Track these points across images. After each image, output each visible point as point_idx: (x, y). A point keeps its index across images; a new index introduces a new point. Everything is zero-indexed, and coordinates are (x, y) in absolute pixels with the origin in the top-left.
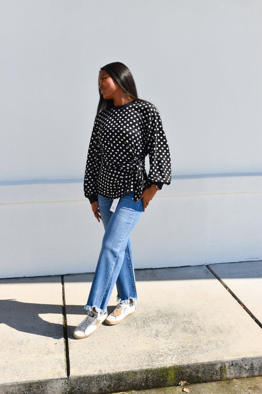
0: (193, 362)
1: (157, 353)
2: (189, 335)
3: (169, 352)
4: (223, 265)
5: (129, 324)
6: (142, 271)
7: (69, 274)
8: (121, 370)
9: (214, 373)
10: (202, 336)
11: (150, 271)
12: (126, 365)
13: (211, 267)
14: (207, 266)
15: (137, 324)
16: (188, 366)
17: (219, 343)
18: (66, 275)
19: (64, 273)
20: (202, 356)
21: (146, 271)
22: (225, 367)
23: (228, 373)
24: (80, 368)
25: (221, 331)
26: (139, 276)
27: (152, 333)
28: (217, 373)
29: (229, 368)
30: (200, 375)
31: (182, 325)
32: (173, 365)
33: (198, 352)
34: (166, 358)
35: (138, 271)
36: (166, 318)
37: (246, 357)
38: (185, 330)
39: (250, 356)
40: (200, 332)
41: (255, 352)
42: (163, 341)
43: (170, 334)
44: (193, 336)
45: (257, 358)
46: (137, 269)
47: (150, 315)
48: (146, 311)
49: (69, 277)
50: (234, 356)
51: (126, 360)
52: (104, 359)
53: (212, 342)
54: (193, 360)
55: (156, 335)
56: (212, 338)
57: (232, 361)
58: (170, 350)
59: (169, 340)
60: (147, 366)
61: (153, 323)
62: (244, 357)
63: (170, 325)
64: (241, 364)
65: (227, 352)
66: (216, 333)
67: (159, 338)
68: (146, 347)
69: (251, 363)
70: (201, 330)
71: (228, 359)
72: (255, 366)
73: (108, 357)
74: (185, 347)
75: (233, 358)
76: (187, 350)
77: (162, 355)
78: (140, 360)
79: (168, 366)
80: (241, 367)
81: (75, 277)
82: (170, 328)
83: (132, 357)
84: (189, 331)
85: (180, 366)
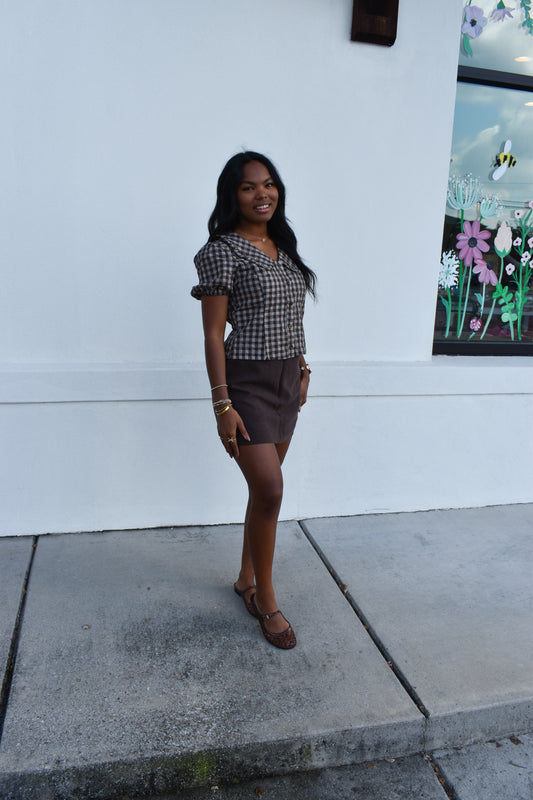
0: (247, 740)
1: (179, 718)
2: (248, 674)
3: (202, 715)
4: (328, 521)
5: (138, 648)
6: (183, 531)
7: (48, 534)
8: (100, 759)
9: (287, 760)
10: (272, 677)
11: (197, 530)
12: (113, 747)
13: (306, 523)
14: (299, 522)
15: (153, 648)
16: (237, 750)
17: (303, 694)
18: (44, 535)
19: (40, 533)
20: (267, 726)
21: (189, 530)
22: (309, 746)
23: (315, 757)
24: (18, 754)
25: (309, 666)
26: (176, 540)
27: (177, 669)
28: (293, 759)
29: (317, 749)
30: (259, 764)
31: (237, 652)
32: (206, 747)
33: (259, 716)
34: (195, 731)
35: (176, 531)
36: (210, 634)
37: (350, 728)
38: (242, 663)
39: (358, 726)
40: (270, 668)
41: (369, 717)
42: (195, 687)
43: (212, 673)
44: (255, 677)
45: (372, 729)
46: (175, 527)
47: (181, 627)
48: (174, 618)
49: (49, 539)
50: (327, 726)
51: (115, 735)
52: (71, 732)
53: (289, 692)
54: (248, 737)
55: (185, 674)
56: (291, 683)
57: (323, 737)
58: (206, 711)
59: (208, 687)
60: (155, 749)
61: (184, 646)
62: (346, 727)
63: (216, 650)
64: (341, 741)
65: (315, 717)
66: (299, 669)
67: (190, 681)
68: (161, 703)
69: (359, 739)
70: (272, 662)
71: (315, 732)
72: (367, 743)
73: (81, 727)
74: (236, 702)
75: (326, 730)
76: (238, 712)
77: (187, 724)
78: (142, 735)
79: (196, 751)
80: (340, 747)
81: (60, 539)
82: (214, 658)
83: (127, 727)
84: (250, 664)
85: (220, 749)
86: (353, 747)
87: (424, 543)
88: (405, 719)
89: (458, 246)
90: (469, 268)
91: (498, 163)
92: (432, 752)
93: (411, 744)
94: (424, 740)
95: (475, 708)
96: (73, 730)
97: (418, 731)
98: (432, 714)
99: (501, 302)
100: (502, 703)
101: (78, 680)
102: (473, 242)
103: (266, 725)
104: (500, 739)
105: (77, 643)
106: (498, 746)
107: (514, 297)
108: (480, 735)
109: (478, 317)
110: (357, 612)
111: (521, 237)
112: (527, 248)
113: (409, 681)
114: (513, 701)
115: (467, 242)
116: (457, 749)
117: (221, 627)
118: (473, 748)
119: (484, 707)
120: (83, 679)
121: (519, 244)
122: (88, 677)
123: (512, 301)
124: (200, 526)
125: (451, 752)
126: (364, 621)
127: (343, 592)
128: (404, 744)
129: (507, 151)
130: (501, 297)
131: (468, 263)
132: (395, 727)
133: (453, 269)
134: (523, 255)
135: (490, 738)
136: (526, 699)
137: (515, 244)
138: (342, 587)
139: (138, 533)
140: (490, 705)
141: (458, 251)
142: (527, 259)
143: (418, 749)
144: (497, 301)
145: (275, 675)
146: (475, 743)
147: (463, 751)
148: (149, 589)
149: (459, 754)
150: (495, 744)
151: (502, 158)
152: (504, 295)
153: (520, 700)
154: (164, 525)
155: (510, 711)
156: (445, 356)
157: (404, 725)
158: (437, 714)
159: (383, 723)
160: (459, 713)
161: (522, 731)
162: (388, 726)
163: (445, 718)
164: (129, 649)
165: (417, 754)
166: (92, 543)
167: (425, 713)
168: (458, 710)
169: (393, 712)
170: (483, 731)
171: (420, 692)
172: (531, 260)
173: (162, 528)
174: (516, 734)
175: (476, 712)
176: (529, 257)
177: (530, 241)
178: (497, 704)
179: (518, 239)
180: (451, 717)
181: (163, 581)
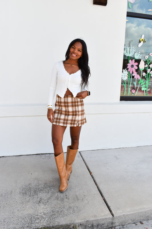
0: (56, 224)
1: (36, 217)
2: (59, 202)
3: (43, 215)
4: (88, 152)
5: (26, 193)
6: (44, 155)
7: (3, 156)
10: (66, 203)
12: (15, 226)
13: (81, 152)
14: (79, 152)
15: (30, 193)
16: (53, 227)
17: (75, 209)
21: (46, 155)
22: (76, 226)
25: (78, 199)
26: (41, 158)
27: (37, 200)
29: (78, 226)
32: (44, 226)
33: (61, 216)
34: (41, 221)
35: (42, 155)
36: (49, 189)
37: (89, 220)
38: (57, 198)
39: (91, 219)
40: (66, 200)
41: (95, 216)
42: (42, 206)
43: (48, 201)
44: (61, 203)
45: (96, 220)
46: (42, 154)
47: (40, 186)
48: (38, 183)
49: (3, 158)
50: (82, 219)
51: (15, 222)
52: (2, 221)
53: (71, 208)
54: (57, 223)
55: (40, 202)
56: (72, 205)
57: (80, 223)
58: (45, 214)
59: (46, 206)
60: (28, 227)
61: (40, 193)
62: (87, 220)
63: (50, 194)
64: (86, 224)
65: (78, 216)
66: (75, 200)
67: (41, 204)
68: (31, 211)
69: (92, 223)
70: (66, 198)
71: (78, 221)
72: (94, 224)
73: (6, 219)
74: (54, 211)
75: (81, 221)
76: (55, 214)
77: (38, 218)
78: (24, 222)
79: (40, 228)
80: (86, 226)
81: (6, 158)
82: (49, 196)
83: (20, 220)
84: (60, 199)
85: (48, 227)
86: (90, 226)
87: (117, 158)
88: (106, 217)
89: (128, 67)
90: (131, 74)
91: (140, 42)
92: (115, 227)
93: (109, 224)
94: (112, 223)
95: (129, 213)
96: (3, 220)
97: (110, 220)
98: (115, 215)
99: (141, 84)
100: (137, 212)
101: (7, 204)
102: (132, 66)
103: (62, 219)
104: (137, 223)
105: (8, 192)
106: (136, 225)
107: (145, 83)
108: (130, 221)
109: (134, 89)
110: (94, 181)
111: (147, 64)
112: (149, 68)
113: (109, 204)
114: (141, 211)
115: (130, 66)
116: (123, 226)
117: (52, 186)
118: (128, 226)
119: (132, 213)
120: (8, 203)
121: (147, 67)
122: (10, 203)
123: (145, 84)
124: (49, 154)
125: (121, 227)
126: (96, 184)
127: (91, 175)
128: (106, 225)
129: (143, 38)
130: (141, 83)
131: (131, 72)
132: (103, 220)
133: (126, 75)
134: (148, 70)
135: (134, 222)
136: (145, 210)
137: (145, 67)
138: (91, 173)
139: (30, 156)
140: (133, 212)
141: (128, 69)
142: (149, 71)
143: (111, 226)
144: (140, 84)
145: (67, 202)
146: (129, 224)
147: (125, 226)
148: (31, 174)
149: (123, 227)
150: (135, 224)
151: (141, 40)
152: (142, 82)
153: (143, 211)
154: (38, 153)
155: (140, 214)
156: (124, 101)
157: (106, 219)
158: (116, 215)
159: (99, 218)
160: (123, 215)
161: (144, 220)
162: (101, 219)
163: (119, 216)
164: (23, 194)
165: (110, 227)
166: (16, 159)
167: (113, 215)
168: (123, 214)
169: (103, 214)
170: (131, 220)
171: (111, 208)
172: (150, 71)
173: (37, 154)
174: (142, 221)
175: (129, 215)
176: (150, 70)
177: (150, 66)
178: (135, 212)
179: (146, 65)
180: (121, 216)
181: (36, 171)
